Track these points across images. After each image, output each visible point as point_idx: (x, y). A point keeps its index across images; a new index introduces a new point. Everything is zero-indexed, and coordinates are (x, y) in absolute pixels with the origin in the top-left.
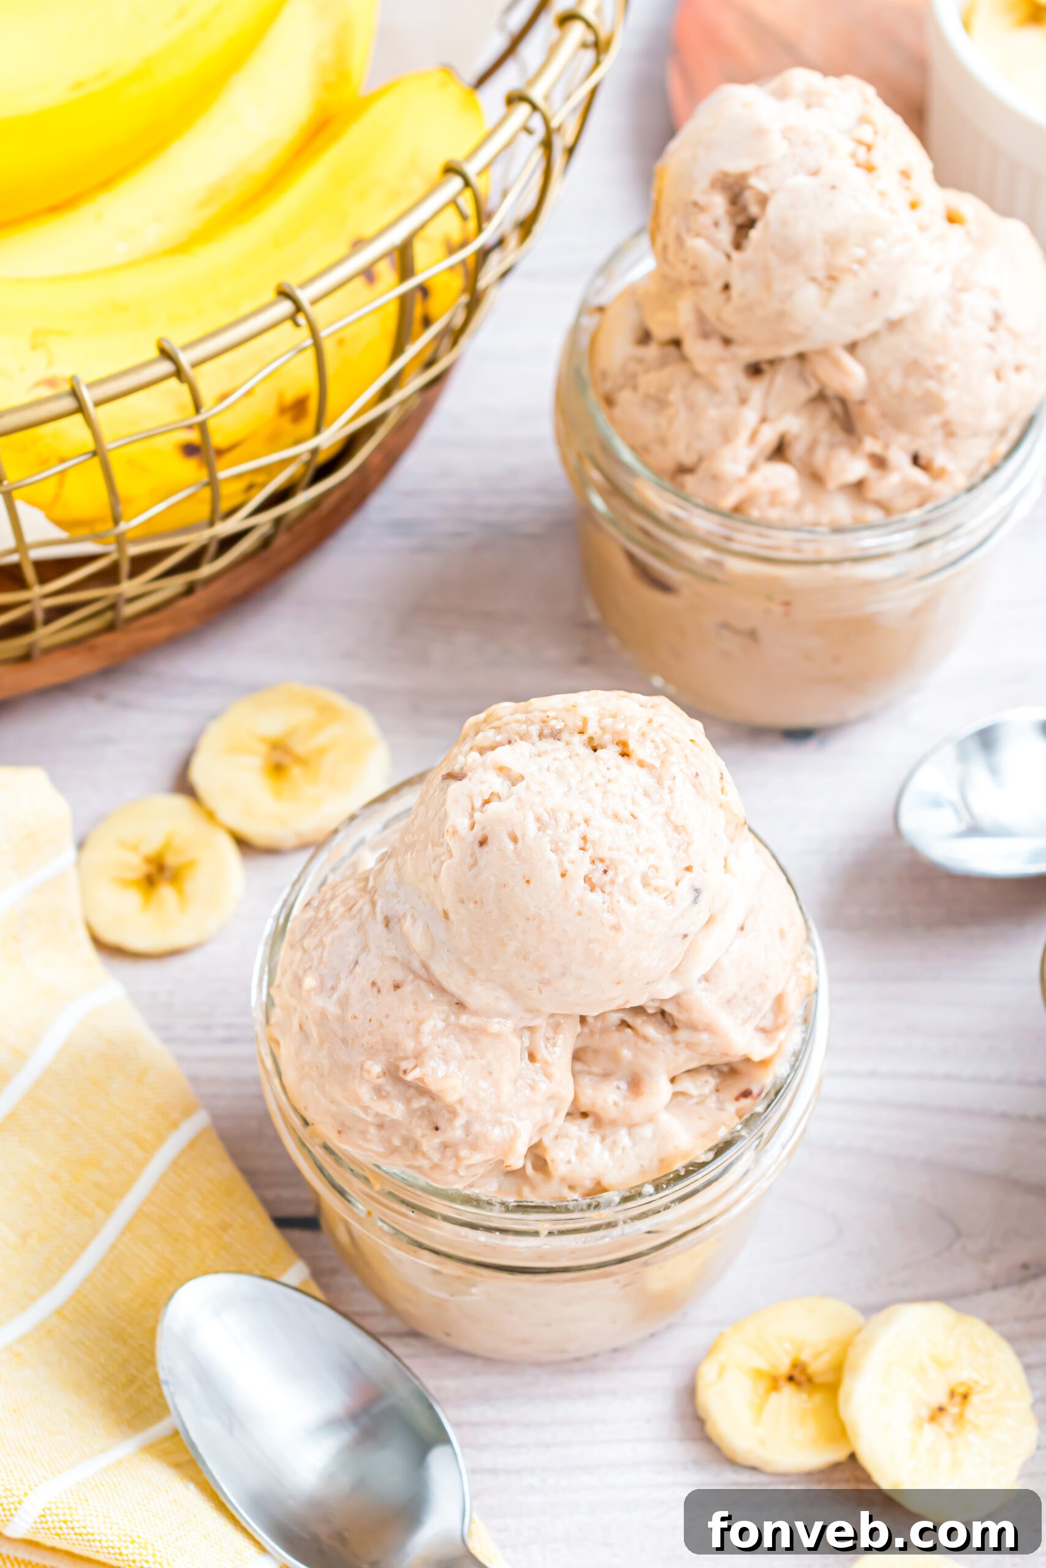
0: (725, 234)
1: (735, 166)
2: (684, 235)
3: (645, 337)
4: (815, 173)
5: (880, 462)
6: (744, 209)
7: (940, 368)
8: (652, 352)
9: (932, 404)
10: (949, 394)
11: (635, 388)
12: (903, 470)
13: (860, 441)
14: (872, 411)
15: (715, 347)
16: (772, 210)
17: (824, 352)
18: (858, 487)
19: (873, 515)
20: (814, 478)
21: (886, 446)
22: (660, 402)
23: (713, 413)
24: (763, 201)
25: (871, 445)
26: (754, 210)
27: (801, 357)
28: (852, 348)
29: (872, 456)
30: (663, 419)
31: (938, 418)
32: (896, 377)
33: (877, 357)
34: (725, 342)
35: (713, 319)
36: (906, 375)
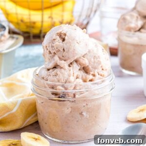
1: (59, 32)
2: (53, 45)
3: (48, 70)
5: (94, 75)
6: (62, 38)
7: (99, 56)
8: (51, 70)
9: (99, 63)
10: (101, 60)
11: (50, 76)
14: (90, 67)
15: (63, 62)
17: (80, 58)
18: (91, 80)
20: (85, 81)
21: (94, 72)
22: (56, 75)
23: (66, 73)
24: (65, 35)
25: (91, 73)
29: (92, 75)
30: (57, 77)
31: (100, 65)
32: (92, 60)
33: (88, 57)
34: (65, 61)
35: (62, 57)
36: (94, 59)
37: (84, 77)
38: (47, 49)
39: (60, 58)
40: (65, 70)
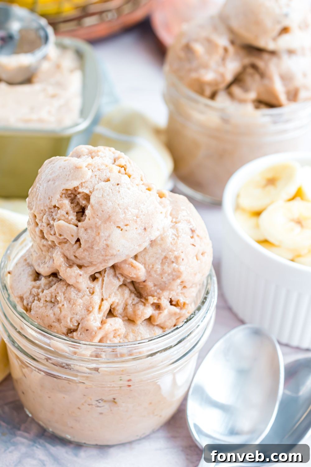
0: (73, 217)
1: (71, 185)
2: (52, 222)
3: (37, 276)
4: (108, 180)
5: (158, 307)
6: (78, 204)
7: (177, 258)
8: (43, 281)
9: (176, 275)
10: (182, 268)
11: (39, 300)
12: (168, 309)
13: (147, 300)
14: (150, 284)
15: (76, 269)
16: (92, 200)
17: (125, 261)
18: (150, 320)
19: (159, 332)
20: (130, 320)
21: (159, 298)
22: (54, 302)
23: (80, 301)
24: (87, 198)
25: (151, 300)
26: (83, 203)
27: (114, 267)
28: (136, 257)
29: (153, 304)
30: (56, 310)
31: (179, 281)
32: (158, 267)
33: (147, 259)
34: (80, 267)
35: (73, 258)
36: (163, 264)
37: (130, 309)
38: (37, 224)
39: (67, 259)
40: (79, 291)
